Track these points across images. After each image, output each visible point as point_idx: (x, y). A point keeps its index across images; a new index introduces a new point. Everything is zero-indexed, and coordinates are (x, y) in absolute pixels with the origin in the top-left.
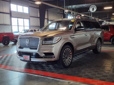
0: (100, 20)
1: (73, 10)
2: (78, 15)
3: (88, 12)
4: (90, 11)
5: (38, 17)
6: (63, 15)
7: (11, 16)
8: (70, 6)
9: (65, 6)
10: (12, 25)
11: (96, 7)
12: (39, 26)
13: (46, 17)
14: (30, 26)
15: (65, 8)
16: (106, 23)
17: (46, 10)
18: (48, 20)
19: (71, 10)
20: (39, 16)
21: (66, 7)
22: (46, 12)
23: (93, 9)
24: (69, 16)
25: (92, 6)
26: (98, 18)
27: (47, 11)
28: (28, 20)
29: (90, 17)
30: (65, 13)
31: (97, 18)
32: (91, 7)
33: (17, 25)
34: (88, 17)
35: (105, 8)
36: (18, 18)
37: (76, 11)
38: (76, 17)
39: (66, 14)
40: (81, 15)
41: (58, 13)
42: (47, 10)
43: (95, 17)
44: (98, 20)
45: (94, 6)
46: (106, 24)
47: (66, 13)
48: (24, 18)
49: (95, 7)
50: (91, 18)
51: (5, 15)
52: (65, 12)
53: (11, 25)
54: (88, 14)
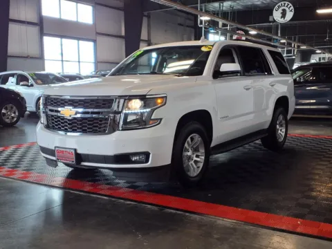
0: (304, 47)
1: (225, 15)
2: (239, 32)
3: (270, 22)
4: (274, 21)
5: (120, 37)
6: (193, 30)
7: (42, 33)
8: (216, 5)
9: (201, 3)
10: (45, 58)
11: (292, 7)
13: (144, 35)
14: (97, 63)
15: (201, 10)
16: (322, 56)
17: (146, 13)
19: (218, 14)
20: (123, 34)
21: (203, 5)
22: (145, 20)
23: (284, 14)
24: (212, 33)
25: (280, 4)
26: (299, 42)
27: (149, 17)
28: (91, 44)
29: (275, 37)
30: (201, 23)
31: (295, 40)
32: (279, 7)
33: (60, 59)
34: (268, 36)
35: (320, 11)
36: (62, 37)
37: (233, 20)
39: (201, 28)
40: (246, 32)
41: (180, 25)
43: (290, 38)
44: (299, 47)
45: (286, 5)
46: (322, 61)
47: (202, 26)
48: (79, 39)
49: (291, 9)
50: (277, 39)
51: (23, 28)
52: (201, 21)
53: (41, 58)
54: (269, 30)
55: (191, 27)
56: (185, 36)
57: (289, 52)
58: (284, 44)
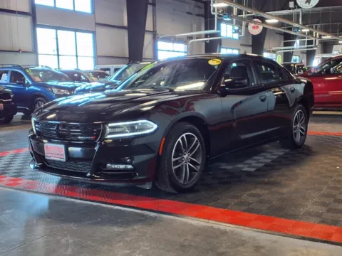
0: (328, 37)
2: (256, 20)
3: (290, 9)
5: (123, 28)
6: (203, 18)
7: (34, 24)
10: (40, 51)
12: (127, 55)
13: (149, 26)
14: (98, 58)
18: (155, 37)
20: (126, 24)
22: (150, 8)
26: (322, 30)
27: (154, 4)
28: (90, 36)
29: (296, 25)
30: (214, 11)
31: (316, 29)
33: (56, 53)
34: (288, 25)
36: (57, 28)
37: (250, 6)
38: (247, 26)
39: (214, 16)
40: (263, 20)
41: (189, 13)
42: (150, 4)
44: (321, 36)
47: (215, 14)
48: (76, 30)
50: (298, 28)
51: (14, 18)
52: (214, 9)
53: (34, 51)
54: (289, 17)
55: (202, 16)
56: (195, 26)
57: (310, 42)
58: (304, 33)
